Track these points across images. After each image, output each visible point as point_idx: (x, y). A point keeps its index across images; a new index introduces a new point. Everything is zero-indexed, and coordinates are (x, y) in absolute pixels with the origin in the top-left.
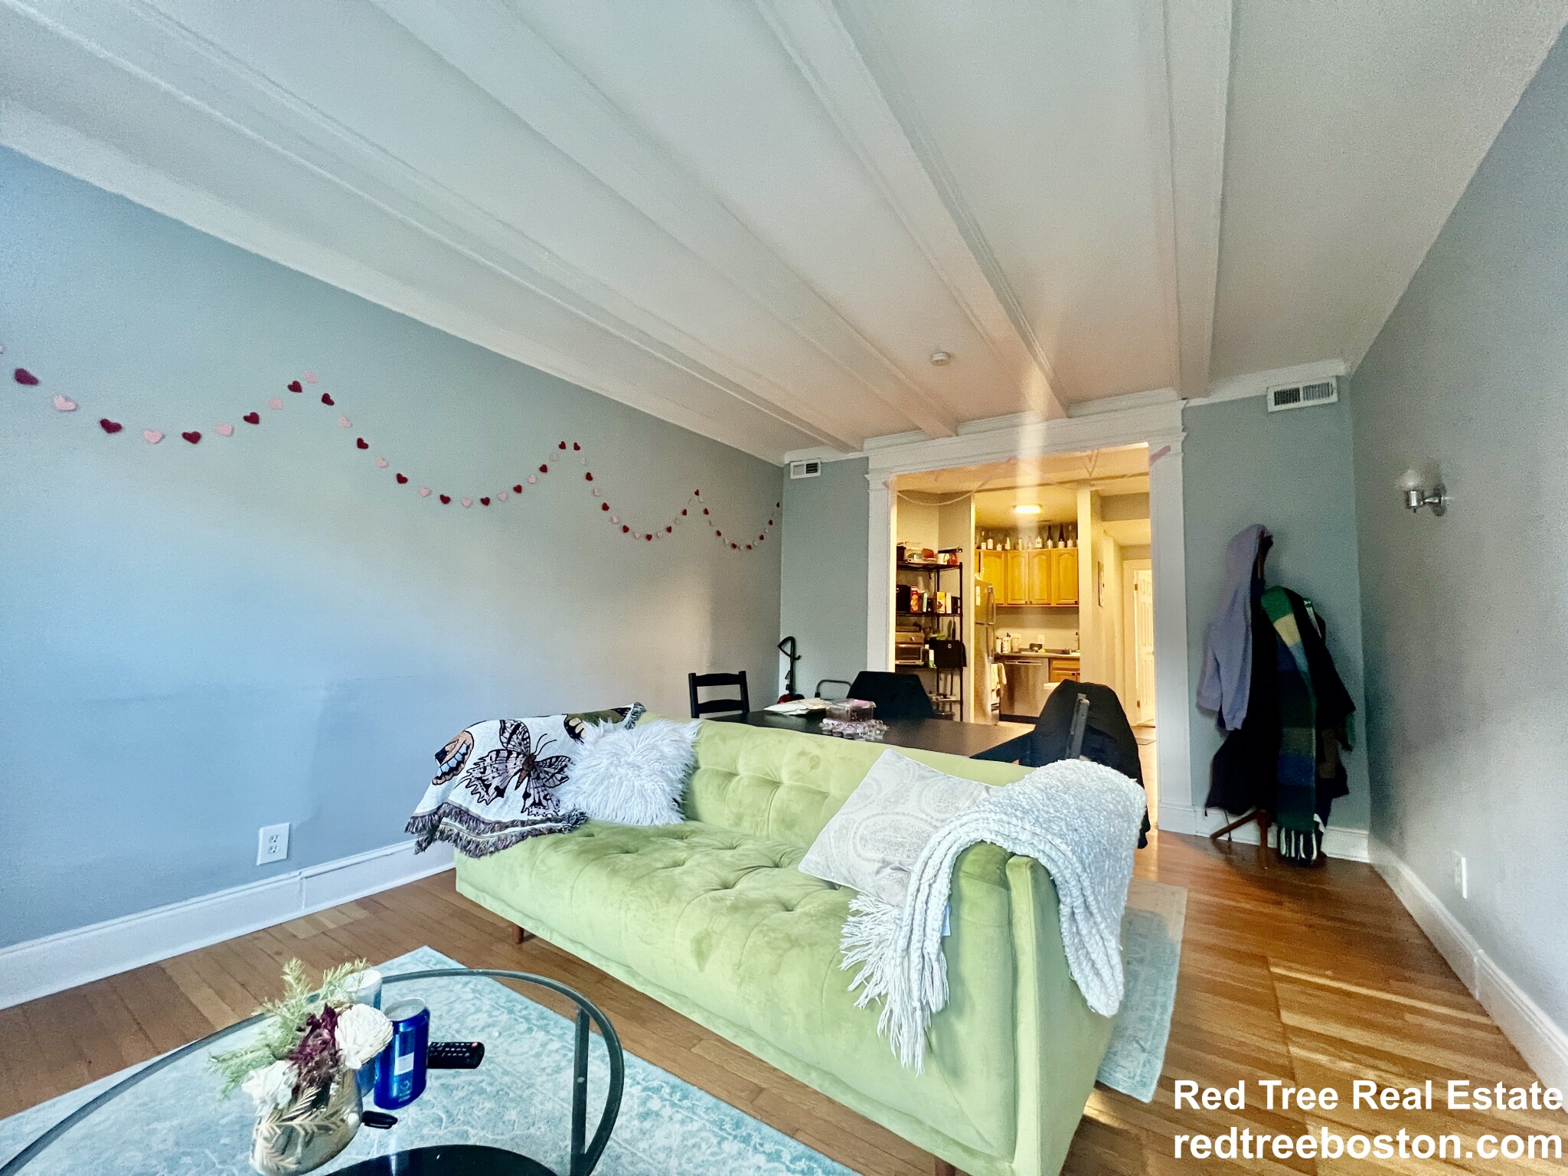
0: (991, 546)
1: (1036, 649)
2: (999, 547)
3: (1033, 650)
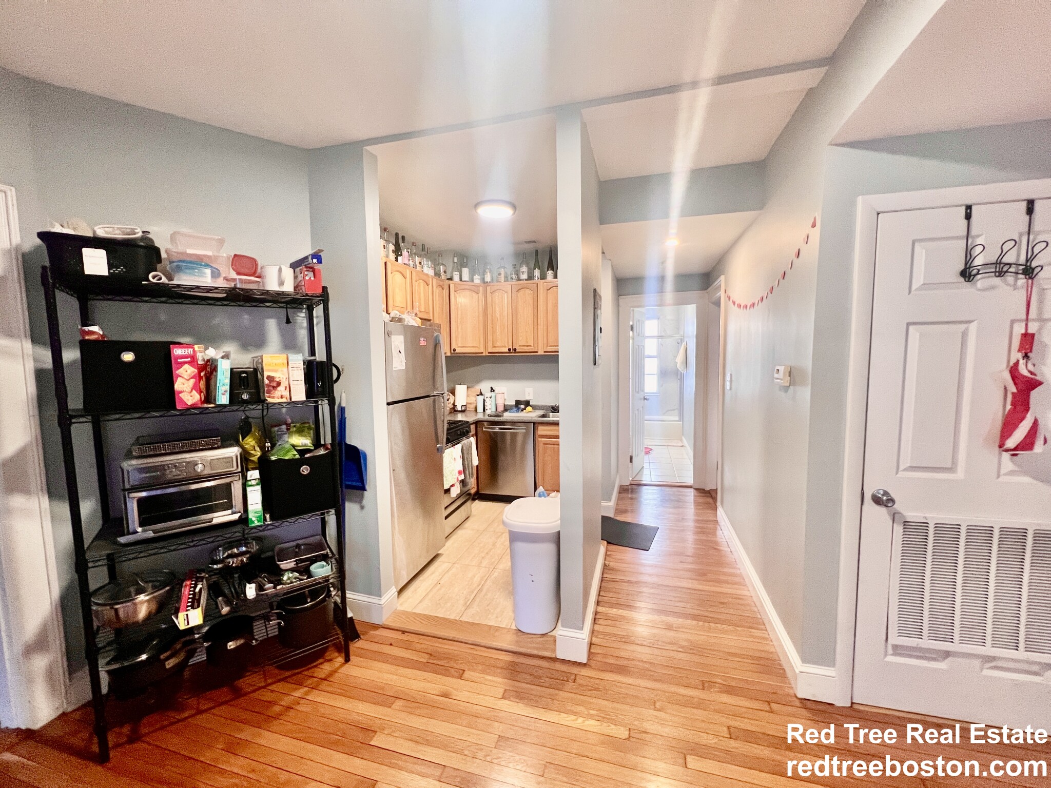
0: (466, 277)
1: (522, 406)
2: (477, 279)
3: (519, 408)
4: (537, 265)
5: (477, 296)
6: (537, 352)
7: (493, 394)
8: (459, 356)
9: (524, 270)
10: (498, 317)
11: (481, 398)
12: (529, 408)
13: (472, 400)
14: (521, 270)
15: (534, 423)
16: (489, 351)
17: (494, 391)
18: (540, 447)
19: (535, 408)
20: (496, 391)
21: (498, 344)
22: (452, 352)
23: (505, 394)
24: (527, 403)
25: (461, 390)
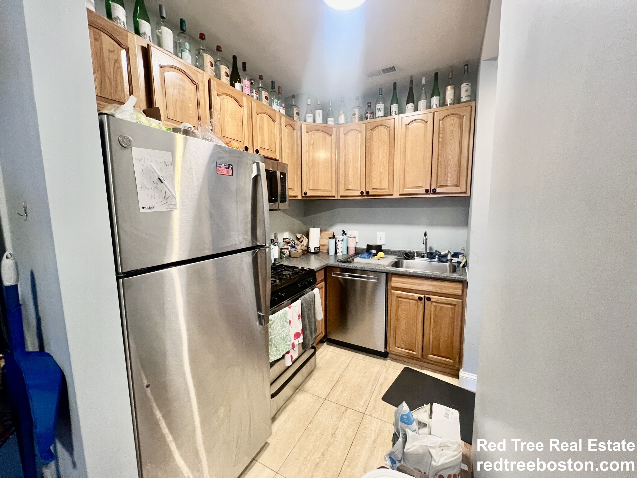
1: (374, 251)
2: (331, 121)
3: (370, 253)
4: (395, 100)
5: (329, 138)
6: (392, 195)
7: (345, 237)
8: (311, 200)
9: (380, 107)
10: (351, 159)
11: (332, 242)
12: (381, 254)
13: (325, 241)
14: (377, 107)
15: (387, 274)
16: (341, 195)
17: (346, 234)
18: (393, 301)
19: (388, 252)
20: (348, 235)
21: (350, 187)
22: (303, 195)
23: (357, 238)
24: (379, 248)
25: (314, 232)
